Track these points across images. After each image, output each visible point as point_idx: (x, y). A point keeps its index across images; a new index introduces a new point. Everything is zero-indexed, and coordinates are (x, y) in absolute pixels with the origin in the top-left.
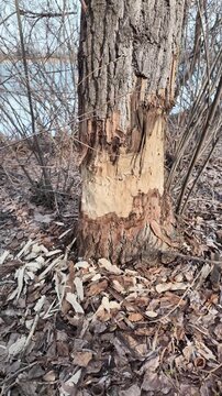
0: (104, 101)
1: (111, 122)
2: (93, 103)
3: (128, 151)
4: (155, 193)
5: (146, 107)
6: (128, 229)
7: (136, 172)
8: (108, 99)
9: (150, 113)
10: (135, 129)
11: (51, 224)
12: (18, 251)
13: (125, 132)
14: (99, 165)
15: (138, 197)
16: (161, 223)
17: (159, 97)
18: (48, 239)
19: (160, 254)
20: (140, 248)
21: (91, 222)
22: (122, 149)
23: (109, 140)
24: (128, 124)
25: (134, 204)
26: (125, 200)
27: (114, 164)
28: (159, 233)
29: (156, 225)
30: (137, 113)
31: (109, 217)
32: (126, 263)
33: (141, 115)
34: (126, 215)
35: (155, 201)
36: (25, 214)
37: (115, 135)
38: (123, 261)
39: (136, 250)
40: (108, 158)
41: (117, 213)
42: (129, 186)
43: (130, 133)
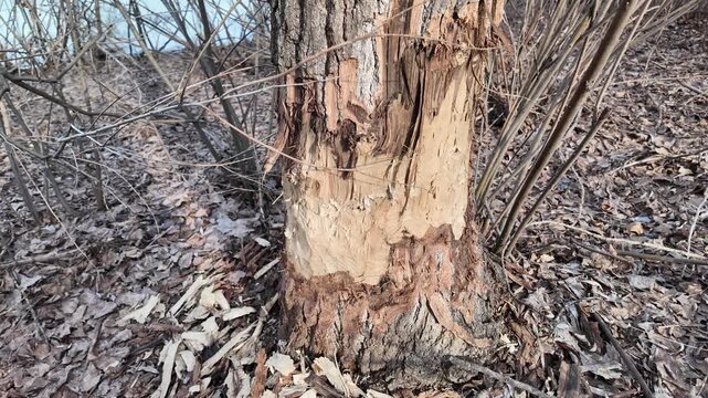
0: (320, 33)
1: (337, 84)
2: (294, 34)
3: (378, 151)
4: (443, 235)
5: (426, 51)
6: (376, 309)
7: (398, 193)
8: (328, 30)
9: (435, 64)
10: (396, 103)
11: (247, 241)
12: (176, 298)
13: (371, 109)
14: (312, 174)
15: (401, 245)
16: (454, 297)
17: (462, 23)
18: (235, 277)
19: (446, 364)
20: (402, 347)
21: (300, 281)
22: (364, 147)
23: (332, 126)
24: (379, 91)
25: (391, 260)
26: (372, 250)
27: (345, 175)
28: (447, 319)
29: (440, 302)
30: (402, 65)
31: (337, 279)
32: (372, 373)
33: (413, 71)
34: (373, 281)
35: (442, 253)
36: (202, 212)
37: (348, 114)
38: (365, 369)
39: (393, 352)
40: (331, 163)
41: (353, 274)
42: (380, 222)
43: (383, 112)
